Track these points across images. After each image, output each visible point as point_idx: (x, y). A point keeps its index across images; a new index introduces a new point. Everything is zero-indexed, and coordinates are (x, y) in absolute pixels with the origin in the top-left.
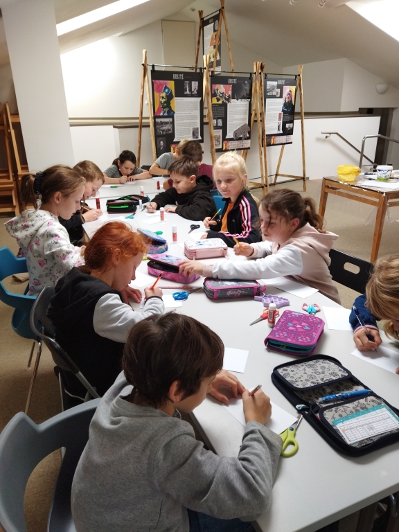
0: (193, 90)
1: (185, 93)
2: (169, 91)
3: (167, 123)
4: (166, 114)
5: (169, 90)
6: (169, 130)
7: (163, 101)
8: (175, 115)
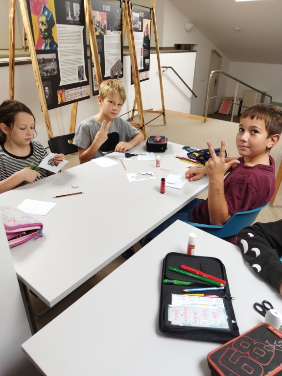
0: (75, 15)
1: (68, 19)
2: (49, 14)
3: (50, 61)
4: (48, 48)
5: (49, 12)
6: (54, 70)
7: (43, 28)
8: (59, 49)
